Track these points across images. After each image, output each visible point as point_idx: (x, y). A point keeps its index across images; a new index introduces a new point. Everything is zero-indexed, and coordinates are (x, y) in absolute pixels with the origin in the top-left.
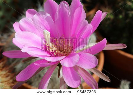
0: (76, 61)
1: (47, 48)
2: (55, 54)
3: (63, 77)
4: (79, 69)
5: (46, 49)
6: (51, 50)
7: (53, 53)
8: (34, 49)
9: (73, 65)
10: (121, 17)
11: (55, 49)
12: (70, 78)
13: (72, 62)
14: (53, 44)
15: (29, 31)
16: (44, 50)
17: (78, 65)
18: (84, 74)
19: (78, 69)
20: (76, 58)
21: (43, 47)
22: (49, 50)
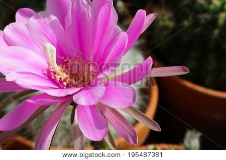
0: (100, 96)
1: (52, 73)
2: (65, 84)
3: (78, 125)
4: (107, 109)
5: (50, 76)
6: (58, 78)
7: (61, 82)
8: (28, 75)
10: (186, 23)
11: (64, 76)
12: (90, 124)
13: (93, 96)
14: (62, 67)
15: (21, 46)
16: (47, 78)
17: (104, 103)
18: (115, 117)
19: (105, 109)
20: (100, 90)
21: (45, 72)
22: (55, 77)
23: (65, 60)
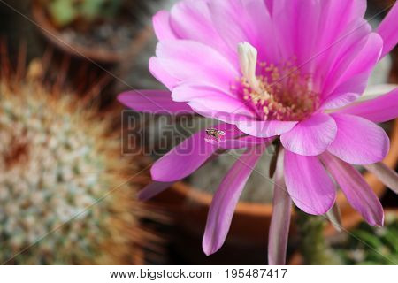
1: (246, 91)
2: (266, 110)
3: (283, 179)
5: (241, 93)
6: (255, 99)
7: (260, 106)
8: (206, 92)
9: (315, 152)
11: (266, 96)
12: (306, 186)
13: (315, 140)
14: (263, 81)
15: (196, 39)
16: (235, 96)
17: (332, 151)
18: (347, 175)
20: (328, 131)
21: (234, 87)
22: (250, 97)
23: (268, 69)
